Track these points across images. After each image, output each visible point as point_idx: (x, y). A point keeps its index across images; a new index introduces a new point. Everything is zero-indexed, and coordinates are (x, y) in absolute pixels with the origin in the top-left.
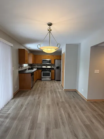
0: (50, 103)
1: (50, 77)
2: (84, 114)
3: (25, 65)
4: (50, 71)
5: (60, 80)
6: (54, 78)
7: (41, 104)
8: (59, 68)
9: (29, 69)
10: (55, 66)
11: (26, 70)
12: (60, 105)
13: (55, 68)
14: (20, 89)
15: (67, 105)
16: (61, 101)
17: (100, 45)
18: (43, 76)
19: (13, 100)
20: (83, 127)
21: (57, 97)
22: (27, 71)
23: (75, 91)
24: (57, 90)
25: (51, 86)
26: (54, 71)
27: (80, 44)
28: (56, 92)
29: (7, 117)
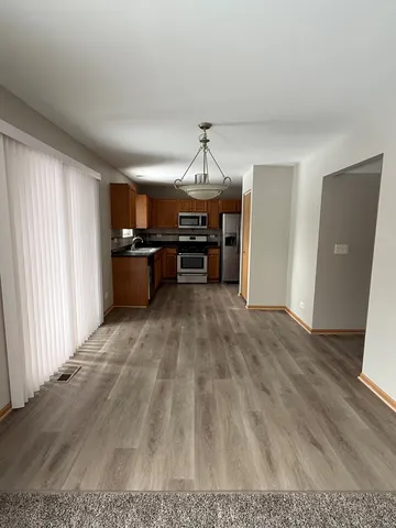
0: (206, 336)
1: (205, 270)
2: (295, 357)
3: (127, 233)
4: (206, 253)
5: (238, 282)
6: (217, 276)
7: (181, 338)
8: (233, 241)
9: (139, 245)
10: (222, 235)
11: (129, 247)
12: (233, 339)
13: (221, 243)
14: (115, 303)
15: (253, 341)
16: (236, 331)
17: (351, 172)
18: (182, 267)
19: (105, 329)
20: (287, 379)
21: (226, 323)
22: (134, 252)
23: (284, 311)
24: (227, 308)
25: (209, 298)
26: (217, 251)
27: (297, 165)
28: (222, 312)
29: (101, 359)
